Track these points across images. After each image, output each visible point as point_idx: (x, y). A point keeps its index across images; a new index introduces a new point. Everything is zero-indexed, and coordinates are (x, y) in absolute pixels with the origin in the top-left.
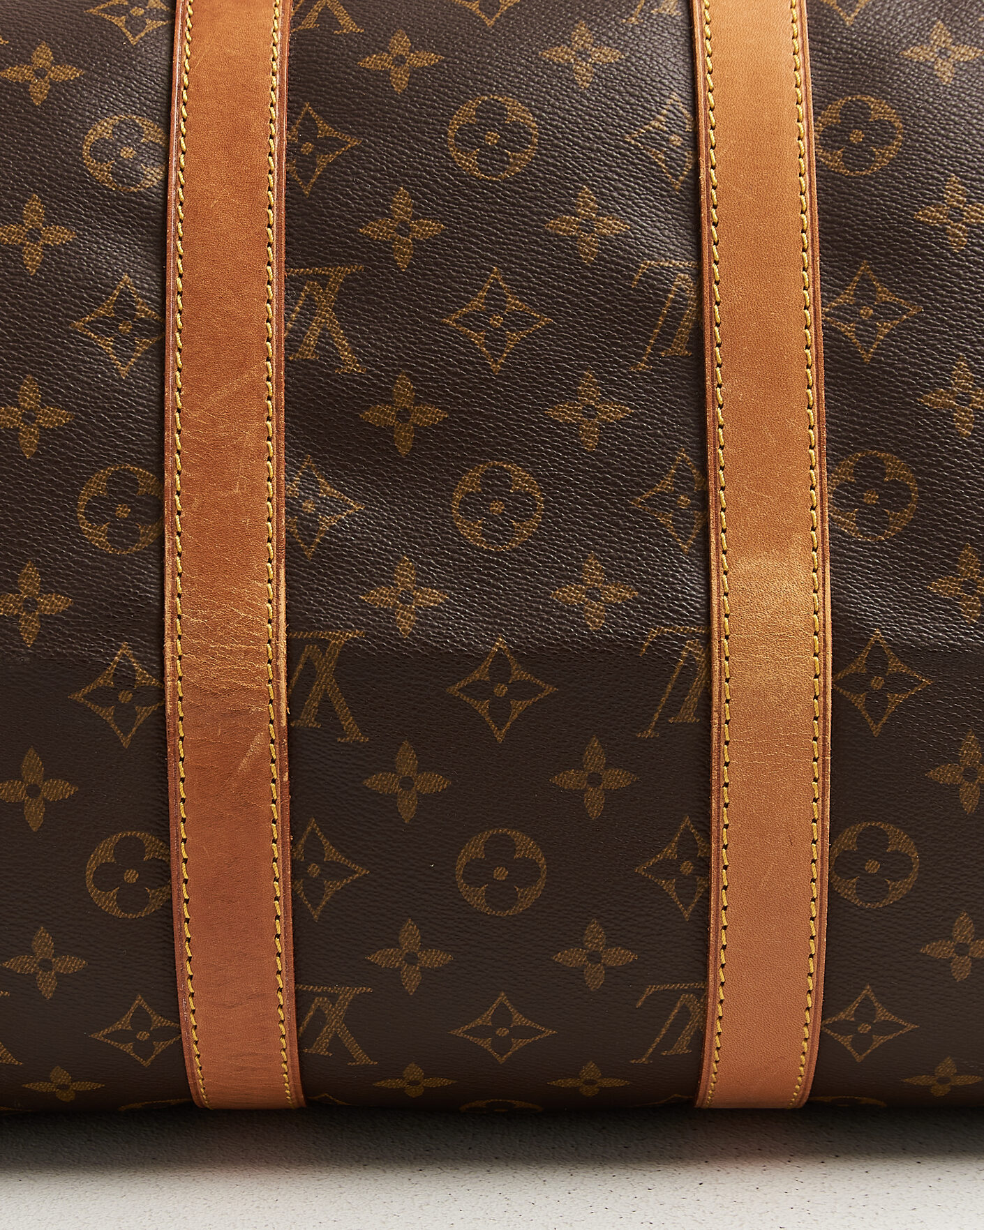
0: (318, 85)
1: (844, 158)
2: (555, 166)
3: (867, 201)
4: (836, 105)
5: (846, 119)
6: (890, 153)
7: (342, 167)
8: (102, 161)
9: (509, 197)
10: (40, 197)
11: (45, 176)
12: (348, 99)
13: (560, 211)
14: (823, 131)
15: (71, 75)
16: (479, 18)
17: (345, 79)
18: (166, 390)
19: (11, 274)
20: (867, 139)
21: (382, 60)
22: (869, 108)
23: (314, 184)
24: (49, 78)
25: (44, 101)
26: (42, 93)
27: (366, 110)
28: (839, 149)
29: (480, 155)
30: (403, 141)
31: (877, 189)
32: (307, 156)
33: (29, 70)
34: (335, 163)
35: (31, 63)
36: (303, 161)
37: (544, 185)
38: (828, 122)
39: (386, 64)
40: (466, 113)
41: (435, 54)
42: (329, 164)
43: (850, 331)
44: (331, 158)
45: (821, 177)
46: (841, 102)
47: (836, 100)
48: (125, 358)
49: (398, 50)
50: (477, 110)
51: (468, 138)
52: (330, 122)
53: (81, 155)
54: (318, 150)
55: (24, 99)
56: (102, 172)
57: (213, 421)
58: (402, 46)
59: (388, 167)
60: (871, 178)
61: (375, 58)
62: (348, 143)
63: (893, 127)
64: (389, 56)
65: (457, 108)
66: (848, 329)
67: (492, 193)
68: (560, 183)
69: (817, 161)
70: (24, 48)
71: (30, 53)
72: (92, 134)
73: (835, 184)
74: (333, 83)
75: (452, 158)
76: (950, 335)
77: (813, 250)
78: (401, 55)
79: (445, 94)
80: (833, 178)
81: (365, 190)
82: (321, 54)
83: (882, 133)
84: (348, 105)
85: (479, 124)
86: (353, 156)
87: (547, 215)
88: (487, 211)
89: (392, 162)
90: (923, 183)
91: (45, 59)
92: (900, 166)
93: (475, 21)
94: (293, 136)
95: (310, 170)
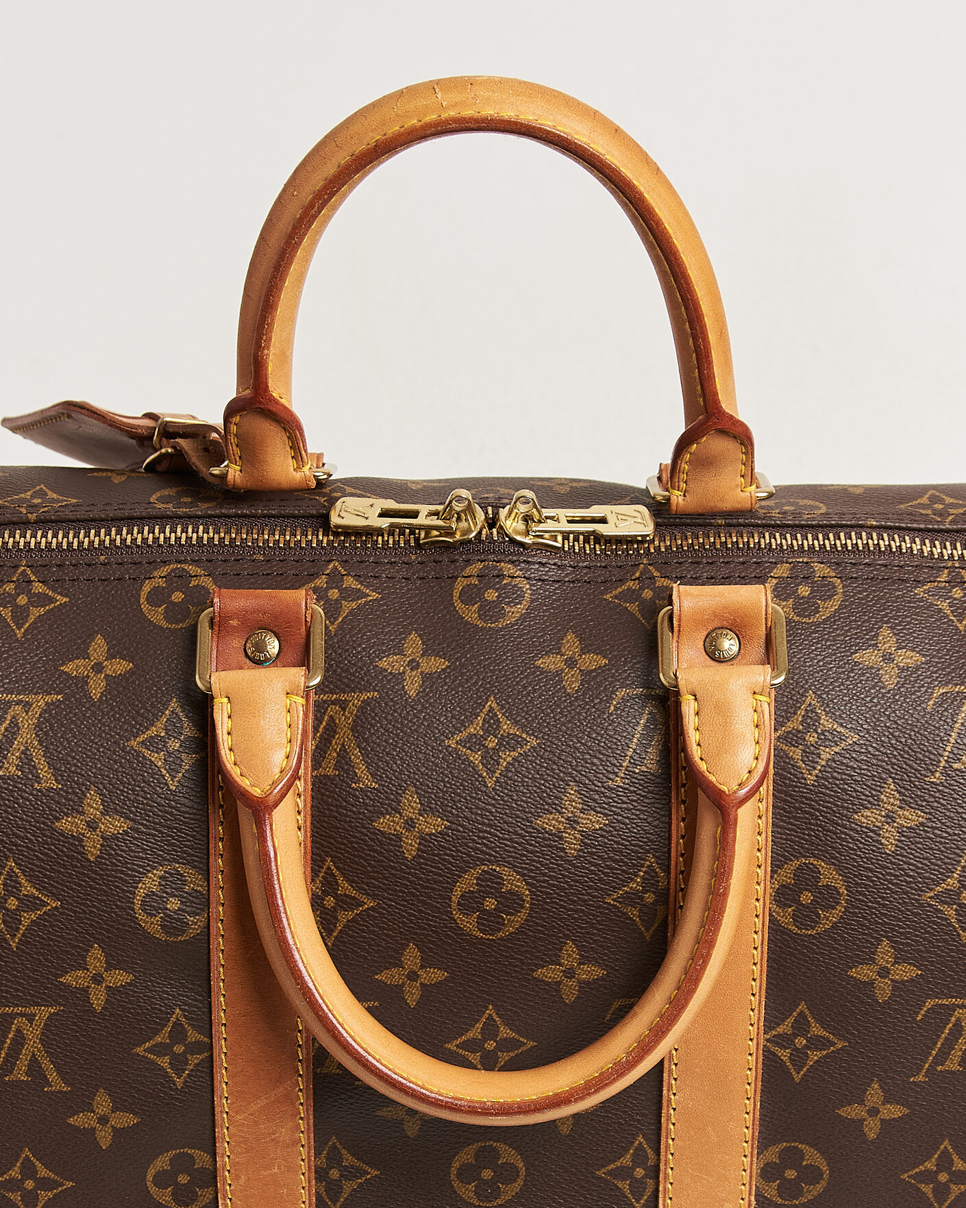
0: (338, 842)
1: (794, 916)
2: (543, 926)
3: (809, 957)
4: (791, 865)
5: (798, 880)
6: (833, 917)
7: (361, 925)
8: (152, 915)
9: (503, 951)
10: (100, 946)
11: (103, 929)
12: (365, 860)
13: (546, 962)
14: (778, 889)
15: (120, 828)
16: (480, 776)
17: (362, 840)
18: (215, 1099)
19: (80, 1011)
20: (815, 901)
21: (393, 821)
22: (819, 872)
23: (336, 938)
24: (101, 832)
25: (98, 856)
26: (95, 847)
27: (380, 874)
28: (790, 907)
29: (479, 917)
30: (412, 904)
31: (818, 948)
32: (329, 910)
33: (82, 821)
34: (354, 920)
35: (82, 813)
36: (326, 914)
37: (534, 942)
38: (783, 881)
39: (398, 828)
40: (468, 882)
41: (442, 819)
42: (348, 921)
43: (785, 1056)
44: (350, 915)
45: (773, 930)
46: (796, 863)
47: (791, 860)
48: (179, 1073)
49: (409, 813)
50: (478, 879)
51: (470, 903)
52: (350, 881)
53: (133, 910)
54: (339, 905)
55: (79, 853)
56: (152, 925)
57: (255, 1121)
58: (412, 807)
59: (399, 926)
60: (815, 938)
61: (388, 820)
62: (365, 903)
63: (838, 893)
64: (400, 819)
65: (460, 877)
66: (784, 1055)
67: (489, 948)
68: (547, 940)
69: (771, 915)
70: (75, 793)
71: (81, 800)
72: (141, 888)
73: (784, 939)
74: (351, 842)
75: (455, 920)
76: (867, 1065)
77: (760, 996)
78: (411, 819)
79: (450, 863)
80: (783, 932)
81: (380, 946)
82: (340, 810)
83: (827, 897)
84: (364, 867)
85: (480, 891)
86: (369, 915)
87: (536, 965)
88: (484, 962)
89: (403, 923)
90: (858, 946)
91: (95, 808)
92: (840, 930)
93: (477, 780)
94: (317, 888)
95: (332, 924)
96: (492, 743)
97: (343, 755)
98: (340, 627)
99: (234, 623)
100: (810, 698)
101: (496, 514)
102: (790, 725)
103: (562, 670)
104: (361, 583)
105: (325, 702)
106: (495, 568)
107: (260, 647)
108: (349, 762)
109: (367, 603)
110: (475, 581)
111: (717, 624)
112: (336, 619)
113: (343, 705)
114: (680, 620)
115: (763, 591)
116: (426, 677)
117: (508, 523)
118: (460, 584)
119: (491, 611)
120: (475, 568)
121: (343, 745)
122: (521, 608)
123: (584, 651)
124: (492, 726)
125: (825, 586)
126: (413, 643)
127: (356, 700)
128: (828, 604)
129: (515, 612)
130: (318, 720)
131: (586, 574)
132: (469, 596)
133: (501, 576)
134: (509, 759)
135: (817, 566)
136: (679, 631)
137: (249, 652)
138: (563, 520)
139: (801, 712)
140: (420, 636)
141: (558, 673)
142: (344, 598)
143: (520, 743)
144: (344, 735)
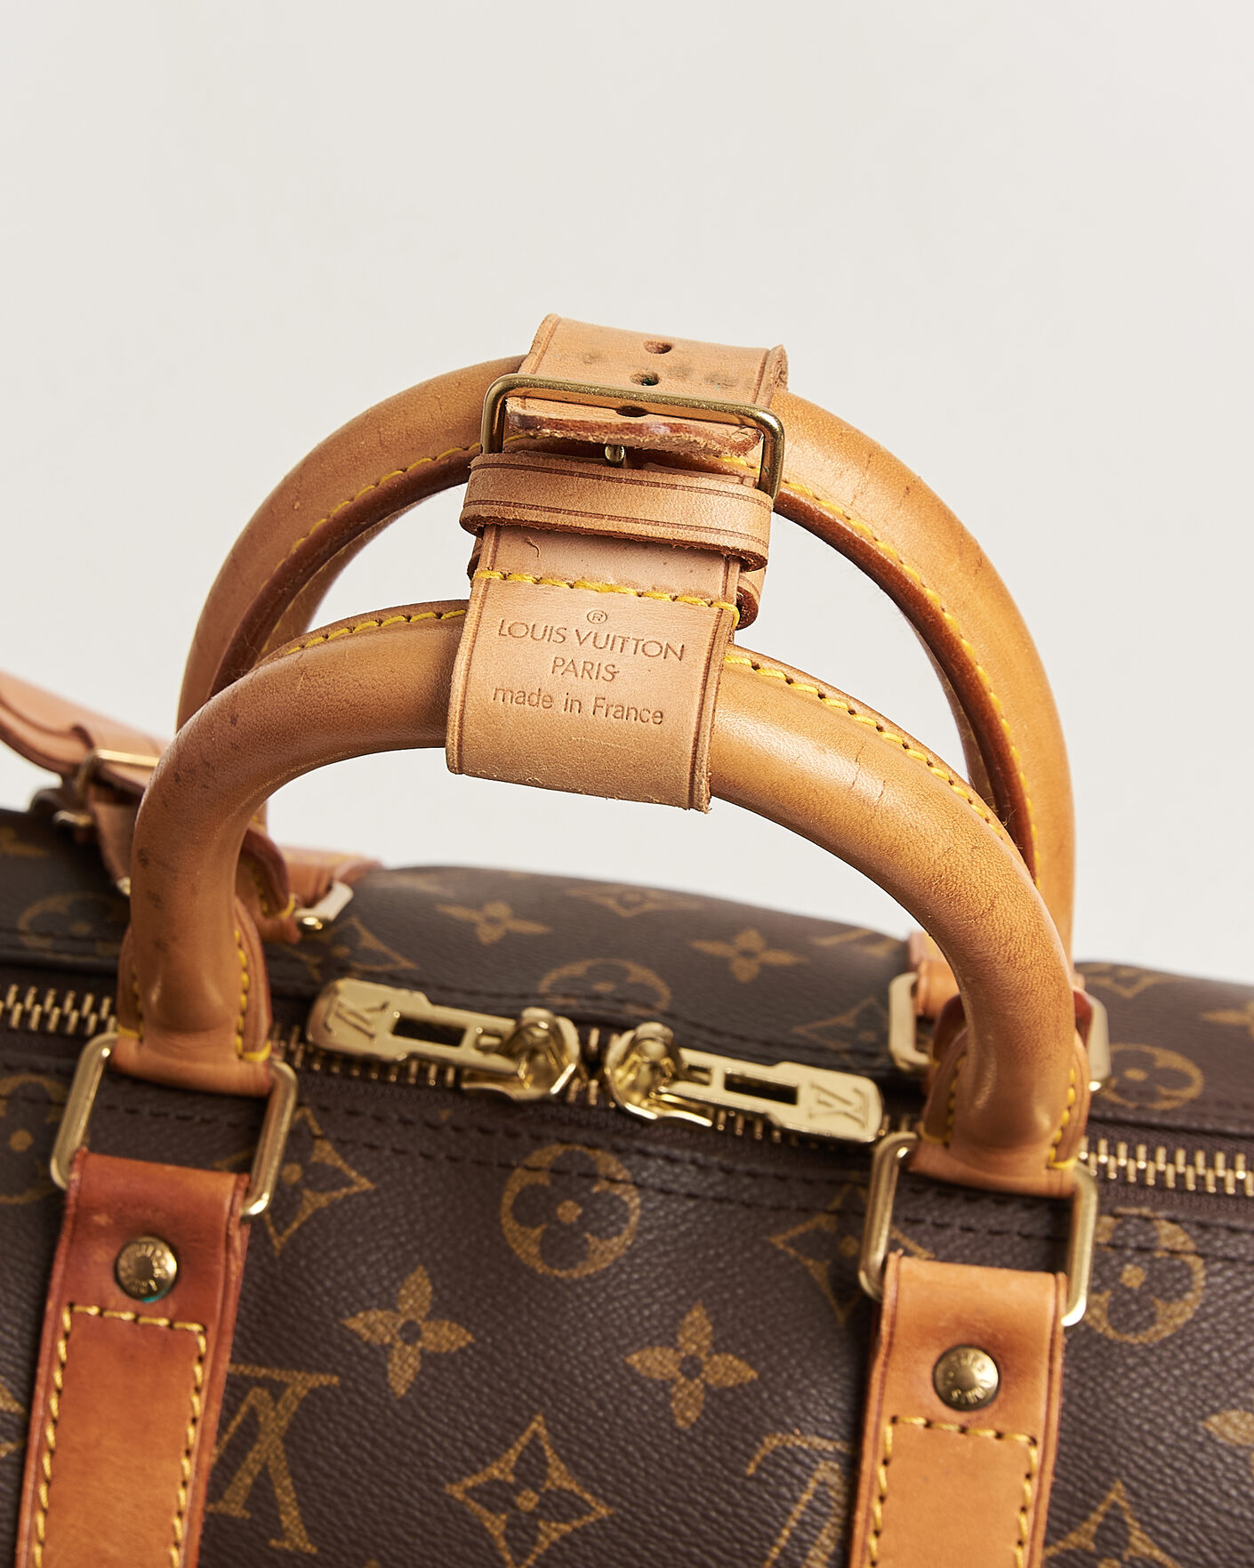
96: (528, 1501)
97: (263, 1485)
98: (292, 1242)
99: (101, 1219)
100: (1117, 1495)
101: (604, 1045)
102: (1074, 1539)
103: (673, 1381)
104: (344, 1157)
105: (245, 1378)
106: (584, 1157)
107: (146, 1268)
108: (273, 1503)
109: (347, 1198)
110: (543, 1179)
111: (961, 1337)
112: (287, 1225)
113: (276, 1390)
114: (893, 1324)
115: (1052, 1289)
116: (428, 1359)
117: (620, 1073)
118: (518, 1181)
119: (563, 1245)
120: (550, 1154)
121: (265, 1467)
122: (618, 1244)
123: (718, 1347)
124: (531, 1470)
125: (1173, 1269)
126: (416, 1292)
127: (300, 1384)
128: (1177, 1307)
129: (608, 1250)
130: (229, 1411)
131: (746, 1188)
132: (533, 1208)
133: (592, 1176)
134: (555, 1536)
135: (1166, 1228)
136: (890, 1344)
137: (122, 1274)
138: (718, 1080)
139: (1097, 1518)
140: (432, 1278)
141: (664, 1386)
142: (310, 1185)
143: (580, 1509)
144: (268, 1450)
